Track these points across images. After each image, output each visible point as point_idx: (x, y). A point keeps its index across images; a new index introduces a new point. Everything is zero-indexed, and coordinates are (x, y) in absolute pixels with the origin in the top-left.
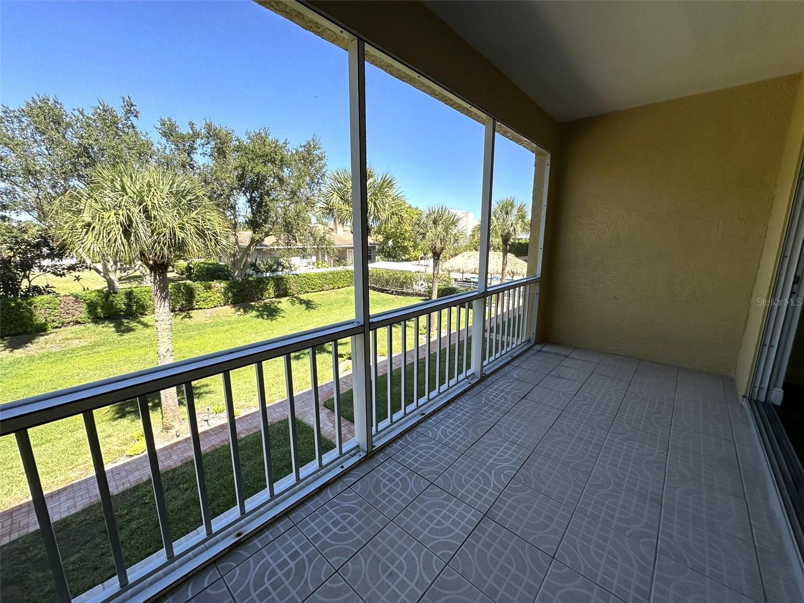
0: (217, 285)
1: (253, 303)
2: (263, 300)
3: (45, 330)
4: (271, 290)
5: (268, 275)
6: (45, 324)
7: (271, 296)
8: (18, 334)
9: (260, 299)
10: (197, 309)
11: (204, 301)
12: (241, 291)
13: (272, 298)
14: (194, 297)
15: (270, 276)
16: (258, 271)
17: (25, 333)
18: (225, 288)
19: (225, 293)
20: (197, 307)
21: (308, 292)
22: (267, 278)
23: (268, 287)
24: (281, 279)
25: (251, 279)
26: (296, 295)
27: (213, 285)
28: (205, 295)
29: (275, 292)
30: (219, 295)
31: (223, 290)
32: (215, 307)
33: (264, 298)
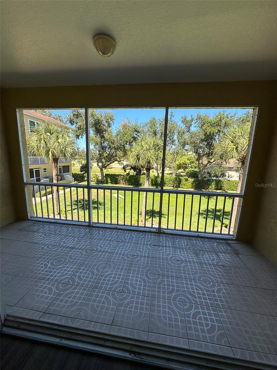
0: (190, 179)
1: (203, 190)
2: (209, 189)
3: (141, 185)
4: (213, 186)
5: (214, 178)
6: (142, 184)
7: (213, 188)
8: (136, 185)
9: (207, 189)
10: (181, 188)
11: (184, 185)
12: (200, 184)
13: (214, 189)
14: (181, 183)
15: (214, 180)
16: (210, 176)
17: (138, 185)
18: (193, 181)
19: (192, 183)
20: (181, 187)
21: (234, 190)
22: (213, 180)
23: (212, 184)
24: (220, 181)
25: (205, 179)
26: (226, 190)
27: (189, 179)
28: (185, 183)
29: (215, 187)
30: (190, 184)
31: (192, 182)
32: (188, 188)
33: (209, 188)
